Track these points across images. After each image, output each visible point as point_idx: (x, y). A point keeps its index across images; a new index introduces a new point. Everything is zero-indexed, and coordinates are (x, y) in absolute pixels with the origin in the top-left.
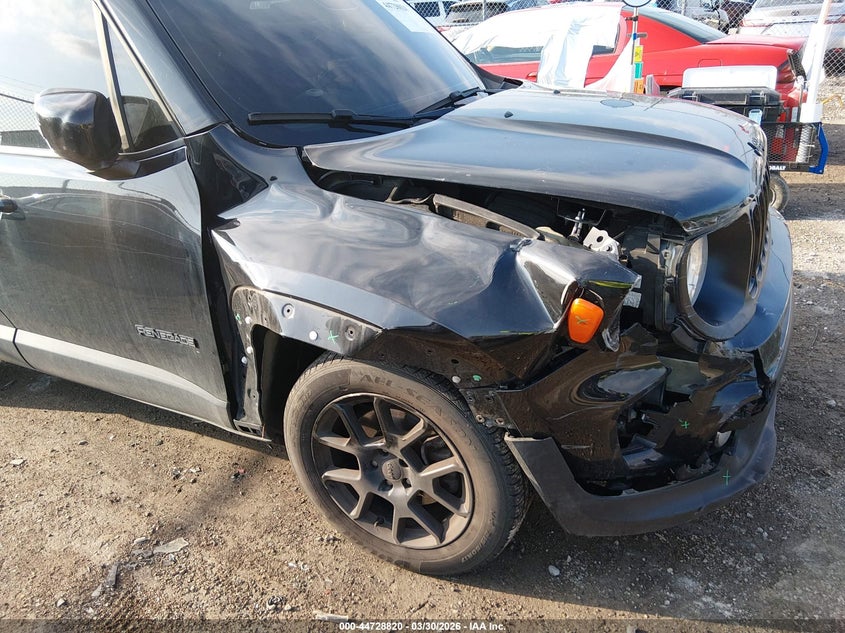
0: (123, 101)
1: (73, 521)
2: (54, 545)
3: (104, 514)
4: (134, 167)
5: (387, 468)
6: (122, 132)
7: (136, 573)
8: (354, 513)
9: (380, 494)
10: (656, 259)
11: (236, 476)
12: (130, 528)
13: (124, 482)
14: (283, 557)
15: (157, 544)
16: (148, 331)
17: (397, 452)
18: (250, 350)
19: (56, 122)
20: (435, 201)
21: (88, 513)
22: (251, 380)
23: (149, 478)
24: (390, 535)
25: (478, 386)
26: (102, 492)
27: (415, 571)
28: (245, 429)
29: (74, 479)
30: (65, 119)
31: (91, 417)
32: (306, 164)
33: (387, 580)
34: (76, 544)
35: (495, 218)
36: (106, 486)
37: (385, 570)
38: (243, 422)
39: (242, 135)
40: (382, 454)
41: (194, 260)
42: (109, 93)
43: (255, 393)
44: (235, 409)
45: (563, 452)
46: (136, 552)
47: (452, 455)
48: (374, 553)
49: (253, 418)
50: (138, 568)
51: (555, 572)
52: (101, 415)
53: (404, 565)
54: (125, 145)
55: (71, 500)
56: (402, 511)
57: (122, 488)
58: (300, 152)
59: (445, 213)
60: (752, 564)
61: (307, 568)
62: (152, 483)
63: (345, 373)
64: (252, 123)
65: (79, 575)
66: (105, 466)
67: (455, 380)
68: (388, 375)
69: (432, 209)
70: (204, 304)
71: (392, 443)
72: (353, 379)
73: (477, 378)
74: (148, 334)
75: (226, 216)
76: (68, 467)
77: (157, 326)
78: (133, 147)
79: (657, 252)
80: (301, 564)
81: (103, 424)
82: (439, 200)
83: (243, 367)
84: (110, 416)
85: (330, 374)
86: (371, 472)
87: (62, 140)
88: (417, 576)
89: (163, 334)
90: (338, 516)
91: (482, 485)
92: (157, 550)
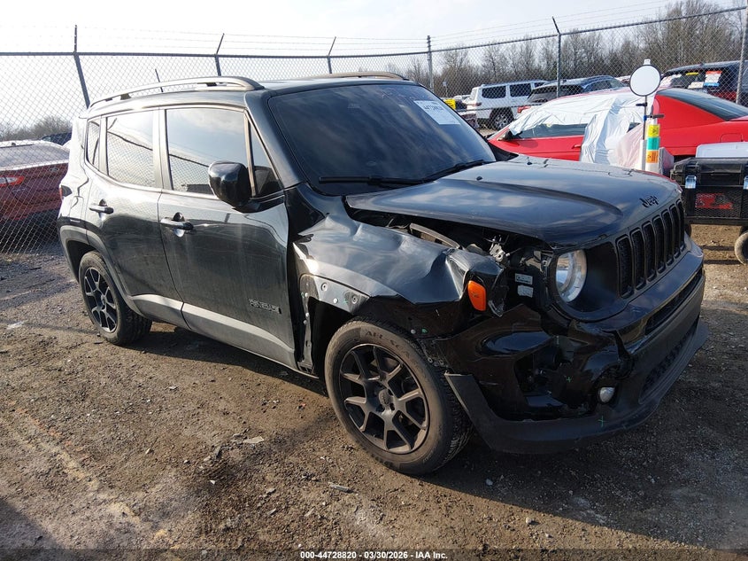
0: (255, 168)
1: (200, 422)
2: (187, 433)
3: (219, 420)
4: (257, 206)
5: (381, 395)
6: (252, 185)
7: (230, 452)
8: (362, 428)
9: (377, 413)
10: (539, 266)
11: (300, 407)
12: (232, 428)
13: (233, 404)
14: (318, 454)
15: (246, 438)
16: (256, 303)
17: (385, 383)
18: (307, 314)
19: (218, 179)
20: (411, 227)
21: (209, 418)
22: (308, 336)
23: (248, 404)
24: (382, 444)
25: (425, 337)
26: (219, 408)
27: (397, 470)
28: (304, 369)
29: (204, 400)
30: (223, 178)
31: (221, 366)
32: (346, 206)
33: (378, 473)
34: (199, 434)
35: (439, 236)
36: (222, 405)
37: (379, 469)
38: (303, 363)
39: (314, 189)
40: (378, 386)
41: (282, 259)
42: (248, 165)
43: (310, 344)
44: (299, 355)
45: (480, 385)
46: (233, 441)
47: (417, 387)
48: (373, 456)
49: (308, 361)
50: (232, 449)
51: (489, 483)
52: (226, 366)
53: (390, 466)
54: (254, 194)
55: (199, 410)
56: (389, 426)
57: (232, 407)
58: (344, 199)
59: (416, 234)
60: (634, 496)
61: (331, 461)
62: (249, 406)
63: (358, 330)
64: (321, 182)
65: (198, 449)
66: (223, 395)
67: (413, 332)
68: (380, 331)
69: (409, 232)
70: (285, 286)
71: (383, 378)
72: (362, 334)
73: (424, 331)
74: (255, 305)
75: (302, 234)
76: (201, 393)
77: (260, 300)
78: (257, 195)
79: (540, 262)
80: (328, 458)
81: (227, 371)
82: (414, 226)
83: (304, 326)
84: (231, 367)
85: (350, 331)
86: (373, 399)
87: (220, 189)
88: (398, 474)
89: (263, 305)
90: (353, 429)
91: (433, 407)
92: (245, 441)
